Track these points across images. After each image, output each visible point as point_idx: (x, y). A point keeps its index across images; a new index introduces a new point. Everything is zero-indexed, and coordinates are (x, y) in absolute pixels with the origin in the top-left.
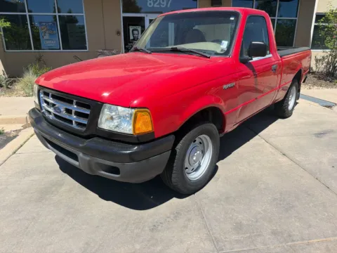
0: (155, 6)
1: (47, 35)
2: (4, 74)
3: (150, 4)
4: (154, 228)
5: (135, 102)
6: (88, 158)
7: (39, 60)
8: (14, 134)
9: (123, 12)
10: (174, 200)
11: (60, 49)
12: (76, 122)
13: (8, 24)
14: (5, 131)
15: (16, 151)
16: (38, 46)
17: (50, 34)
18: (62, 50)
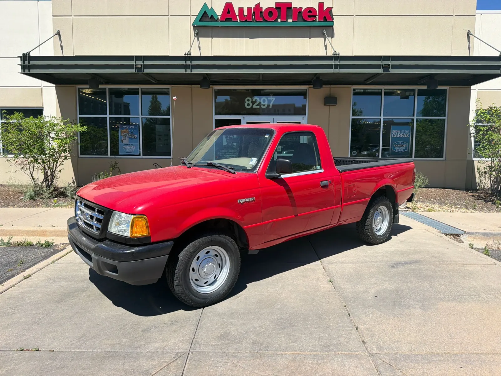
0: (254, 106)
1: (127, 139)
2: (74, 183)
3: (248, 105)
4: (147, 330)
5: (140, 208)
6: (97, 258)
7: (114, 167)
8: (62, 246)
9: (216, 114)
10: (181, 312)
11: (140, 155)
12: (96, 227)
13: (84, 128)
14: (54, 244)
15: (56, 261)
16: (115, 152)
17: (130, 138)
18: (141, 156)
